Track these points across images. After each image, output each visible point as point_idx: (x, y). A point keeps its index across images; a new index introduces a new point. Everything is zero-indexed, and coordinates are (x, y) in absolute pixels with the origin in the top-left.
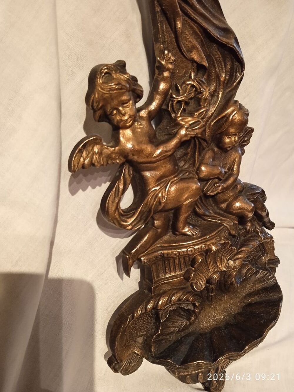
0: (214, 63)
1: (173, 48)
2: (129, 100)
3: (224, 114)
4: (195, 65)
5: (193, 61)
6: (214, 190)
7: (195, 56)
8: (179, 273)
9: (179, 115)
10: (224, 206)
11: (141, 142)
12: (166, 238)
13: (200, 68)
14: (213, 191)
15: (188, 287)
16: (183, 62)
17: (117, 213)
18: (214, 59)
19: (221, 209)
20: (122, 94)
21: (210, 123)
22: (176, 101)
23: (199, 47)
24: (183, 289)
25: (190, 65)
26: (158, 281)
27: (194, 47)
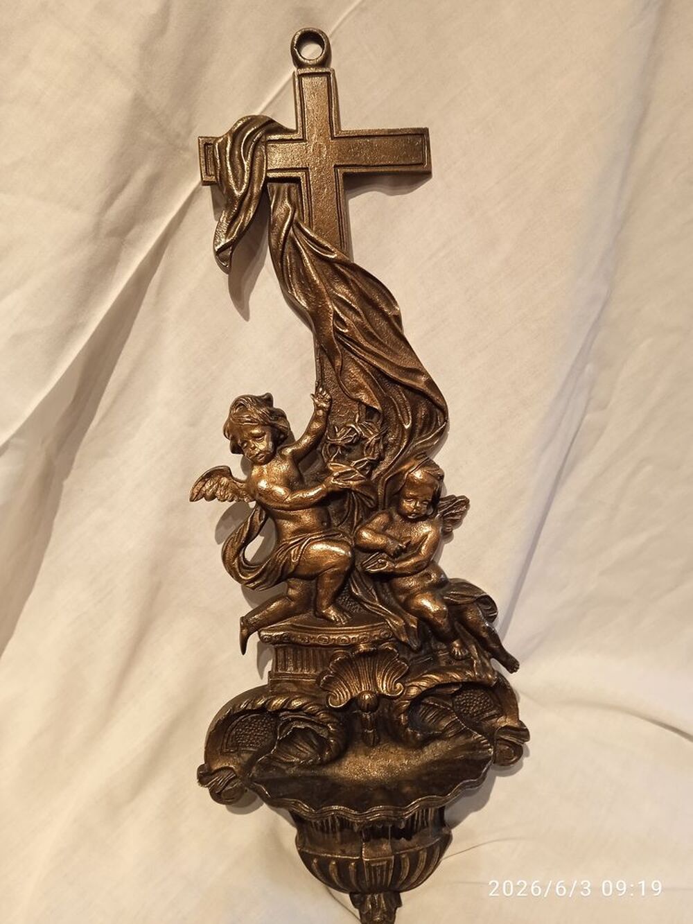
0: (395, 407)
1: (334, 386)
2: (264, 434)
3: (399, 470)
4: (364, 407)
5: (360, 402)
6: (377, 567)
7: (364, 397)
8: (313, 672)
9: (332, 460)
10: (402, 597)
11: (274, 483)
12: (304, 617)
13: (370, 411)
14: (374, 568)
15: (320, 698)
16: (347, 402)
17: (236, 561)
18: (395, 403)
19: (398, 601)
20: (254, 427)
21: (384, 480)
22: (329, 445)
23: (367, 387)
24: (315, 698)
25: (356, 406)
26: (281, 674)
27: (360, 387)
